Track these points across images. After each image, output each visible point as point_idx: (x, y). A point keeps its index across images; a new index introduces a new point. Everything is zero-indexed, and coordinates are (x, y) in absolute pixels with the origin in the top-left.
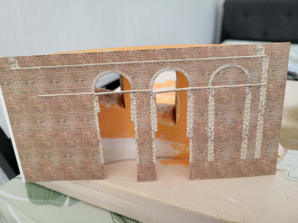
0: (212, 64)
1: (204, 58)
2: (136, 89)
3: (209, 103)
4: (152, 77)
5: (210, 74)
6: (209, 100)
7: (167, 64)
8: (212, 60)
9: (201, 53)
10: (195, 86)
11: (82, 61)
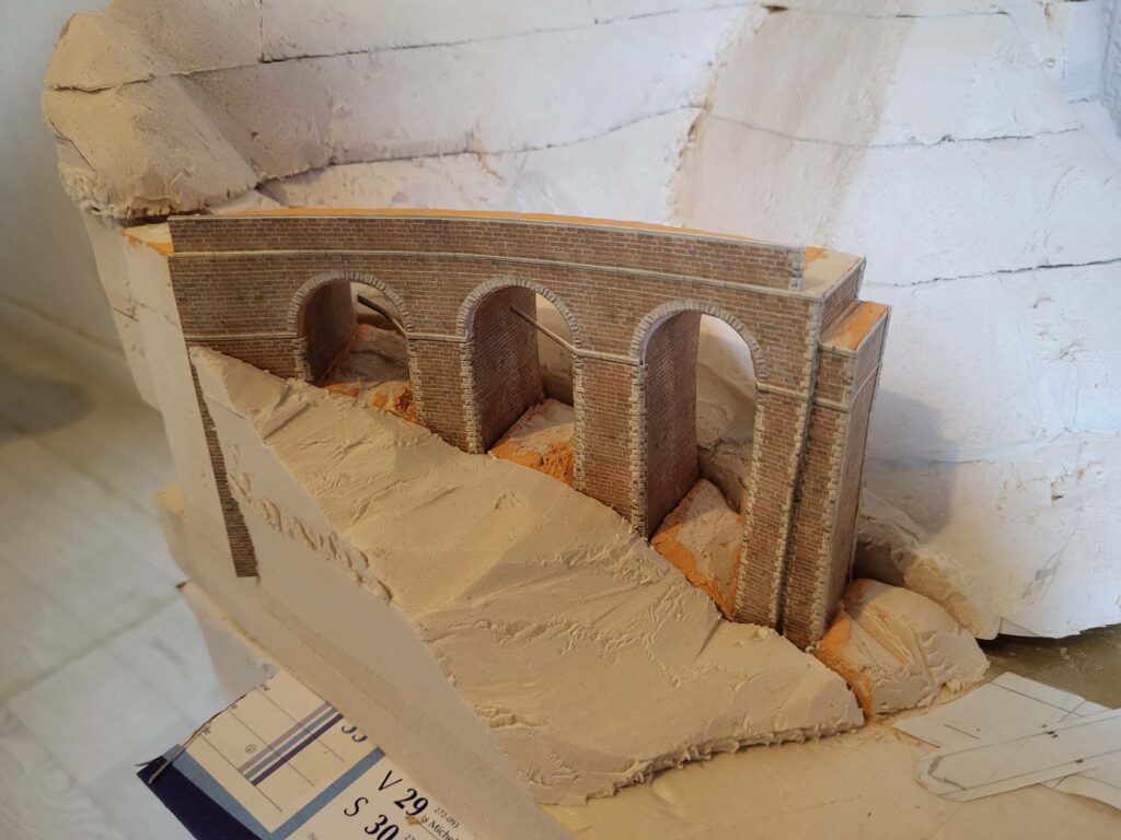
0: (639, 289)
1: (612, 265)
2: (418, 331)
3: (630, 406)
4: (463, 300)
5: (632, 321)
6: (630, 399)
7: (506, 269)
8: (638, 276)
9: (605, 249)
10: (590, 348)
11: (255, 240)
